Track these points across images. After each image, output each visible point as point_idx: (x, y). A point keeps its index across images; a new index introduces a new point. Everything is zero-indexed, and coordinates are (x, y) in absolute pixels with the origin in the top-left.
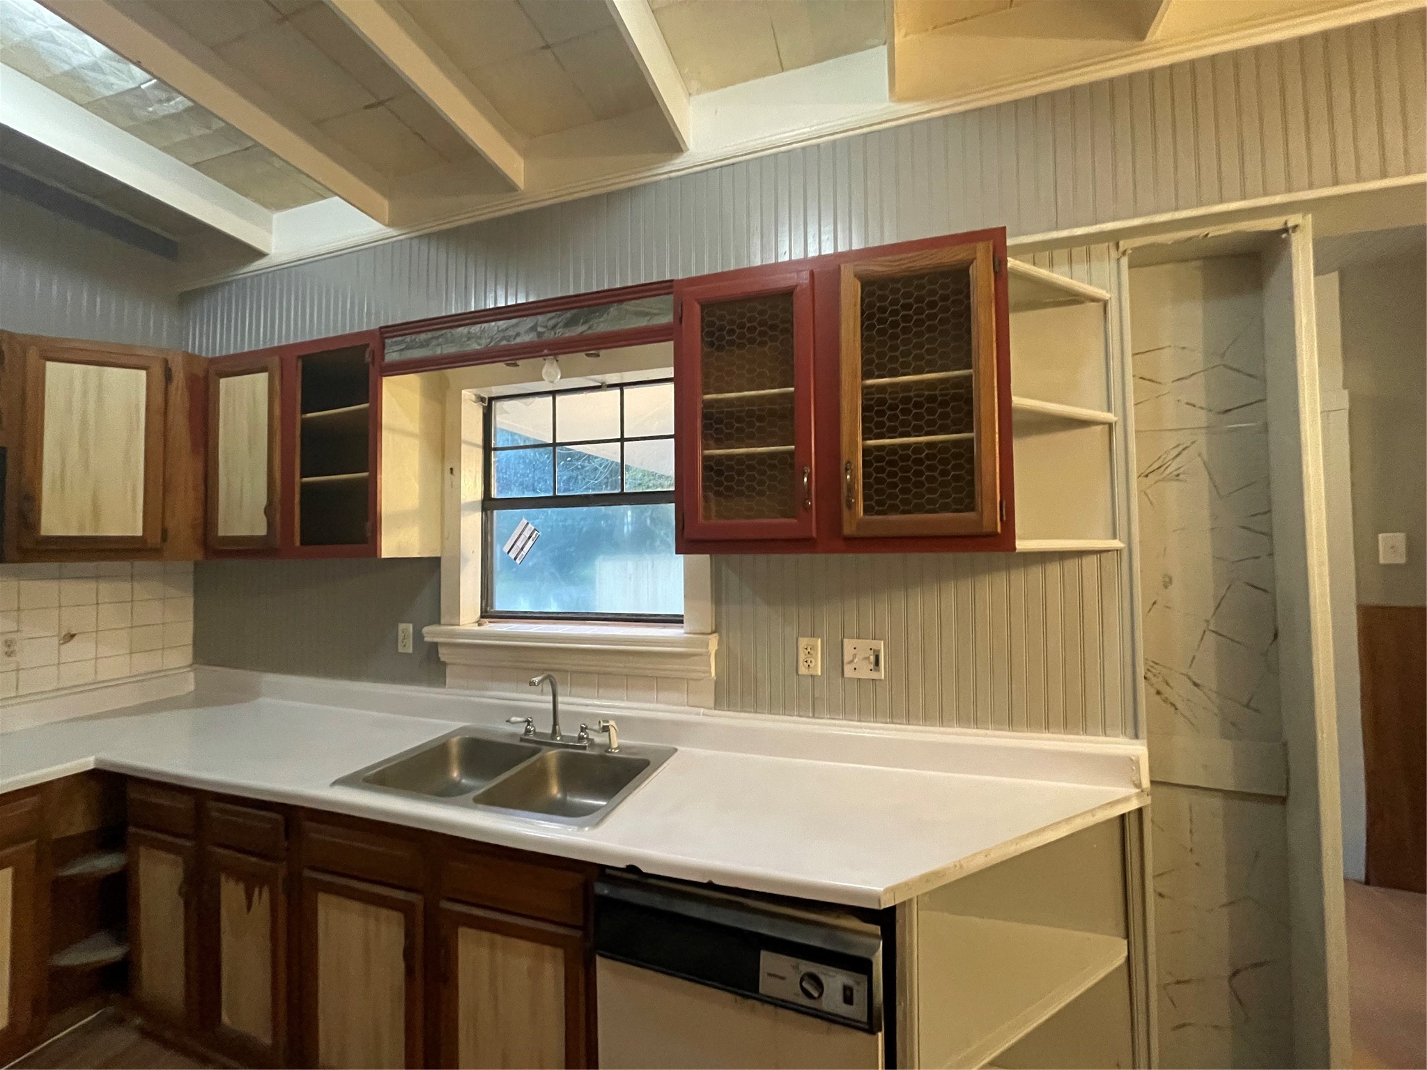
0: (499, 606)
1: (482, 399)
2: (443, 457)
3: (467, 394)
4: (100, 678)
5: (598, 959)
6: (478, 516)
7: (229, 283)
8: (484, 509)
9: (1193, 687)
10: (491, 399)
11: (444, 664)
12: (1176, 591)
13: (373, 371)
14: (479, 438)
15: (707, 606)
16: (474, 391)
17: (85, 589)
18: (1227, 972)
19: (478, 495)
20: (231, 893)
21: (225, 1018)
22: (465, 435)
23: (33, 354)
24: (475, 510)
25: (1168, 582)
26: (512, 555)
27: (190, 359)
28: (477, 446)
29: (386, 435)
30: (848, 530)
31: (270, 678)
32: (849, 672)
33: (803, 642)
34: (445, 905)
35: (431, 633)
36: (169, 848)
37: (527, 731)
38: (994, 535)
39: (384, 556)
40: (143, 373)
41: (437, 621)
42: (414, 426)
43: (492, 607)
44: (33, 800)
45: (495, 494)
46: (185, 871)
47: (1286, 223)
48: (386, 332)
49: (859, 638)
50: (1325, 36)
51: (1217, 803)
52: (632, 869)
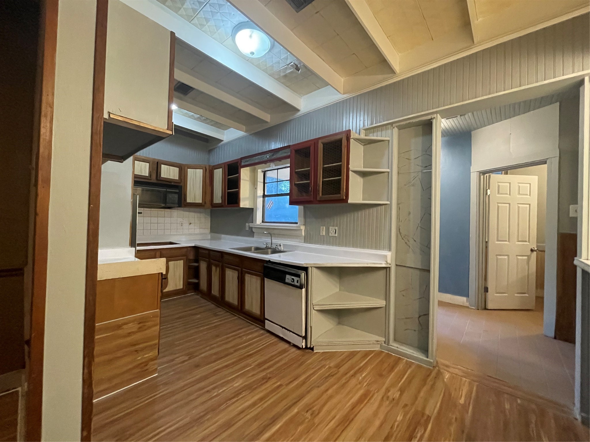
0: (266, 220)
1: (263, 172)
2: (254, 185)
3: (259, 171)
4: (195, 233)
5: (265, 278)
6: (262, 199)
7: (217, 147)
8: (263, 197)
9: (414, 241)
10: (265, 171)
11: (254, 233)
12: (411, 216)
13: (239, 167)
14: (262, 181)
15: (303, 219)
16: (261, 170)
17: (192, 214)
18: (417, 316)
19: (262, 194)
20: (214, 268)
21: (212, 292)
22: (259, 180)
23: (186, 168)
24: (261, 197)
25: (410, 213)
26: (268, 208)
27: (209, 166)
28: (262, 182)
29: (242, 181)
30: (318, 199)
31: (223, 236)
32: (330, 235)
33: (321, 227)
34: (244, 269)
35: (251, 225)
36: (204, 261)
37: (267, 246)
38: (343, 199)
39: (241, 206)
40: (202, 170)
41: (253, 223)
42: (248, 179)
43: (265, 220)
44: (186, 250)
45: (266, 194)
46: (207, 265)
47: (431, 117)
48: (242, 159)
49: (333, 226)
50: (439, 67)
51: (418, 272)
52: (269, 260)
